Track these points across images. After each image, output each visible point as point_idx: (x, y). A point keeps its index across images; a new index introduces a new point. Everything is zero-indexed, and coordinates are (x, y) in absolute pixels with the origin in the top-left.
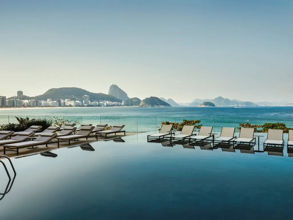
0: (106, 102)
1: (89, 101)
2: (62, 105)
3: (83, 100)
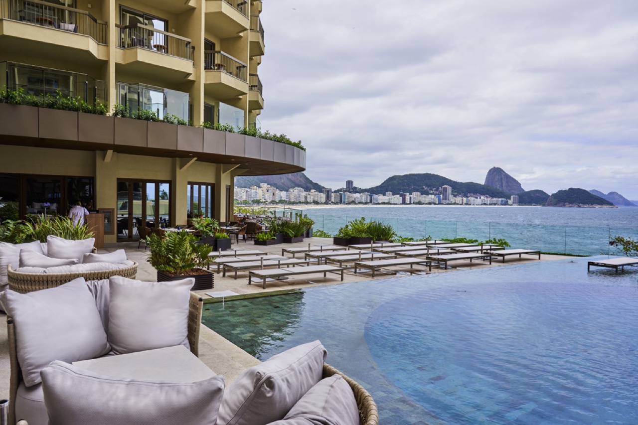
1: (451, 196)
2: (408, 201)
3: (441, 194)
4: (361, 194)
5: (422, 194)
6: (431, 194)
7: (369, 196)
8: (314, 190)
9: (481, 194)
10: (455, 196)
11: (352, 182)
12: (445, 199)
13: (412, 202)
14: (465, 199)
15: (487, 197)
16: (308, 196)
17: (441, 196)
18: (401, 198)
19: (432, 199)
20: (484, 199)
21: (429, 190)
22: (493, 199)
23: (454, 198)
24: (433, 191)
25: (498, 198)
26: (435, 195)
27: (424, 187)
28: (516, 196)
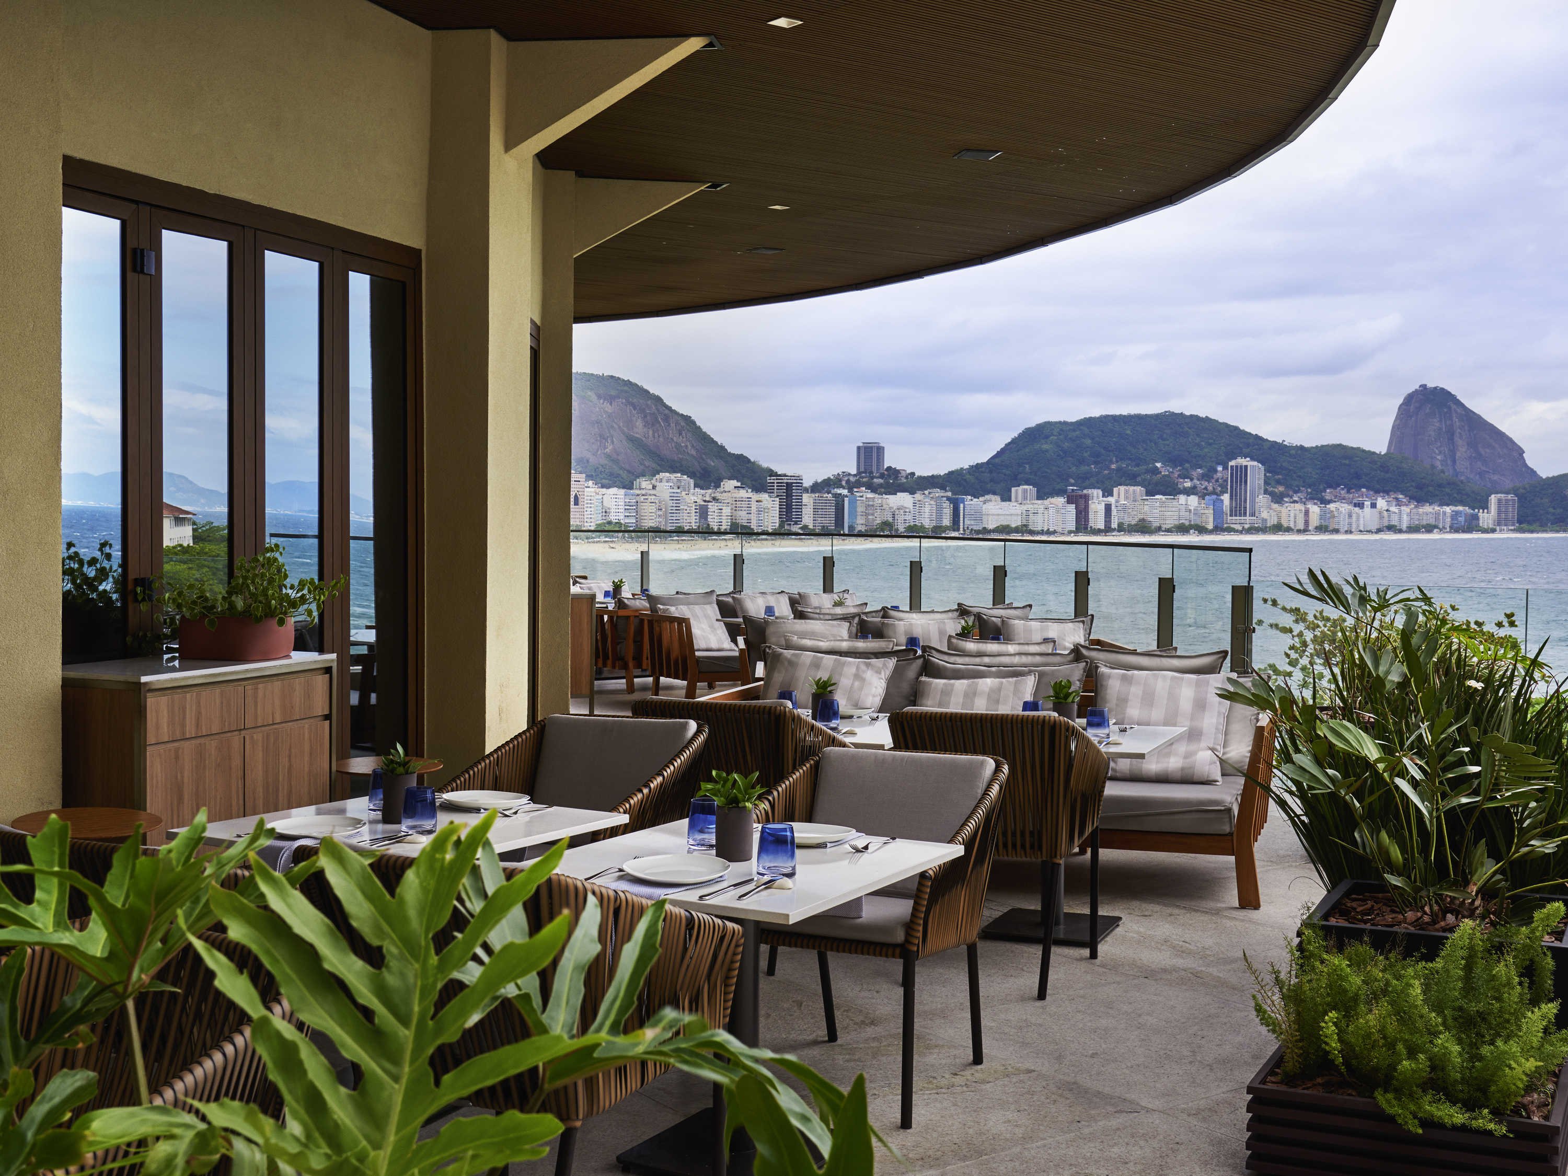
0: (1373, 505)
2: (1097, 521)
3: (1223, 492)
4: (918, 496)
5: (1150, 493)
6: (1188, 492)
7: (946, 504)
8: (735, 483)
9: (1377, 492)
10: (1278, 499)
11: (880, 450)
12: (1238, 510)
13: (1114, 525)
14: (1315, 510)
15: (1399, 503)
16: (712, 507)
17: (1226, 498)
18: (1072, 508)
19: (1190, 511)
20: (1387, 510)
21: (1179, 476)
22: (1421, 510)
23: (1275, 506)
24: (1192, 480)
25: (1441, 505)
26: (1202, 497)
27: (1159, 465)
28: (1510, 497)
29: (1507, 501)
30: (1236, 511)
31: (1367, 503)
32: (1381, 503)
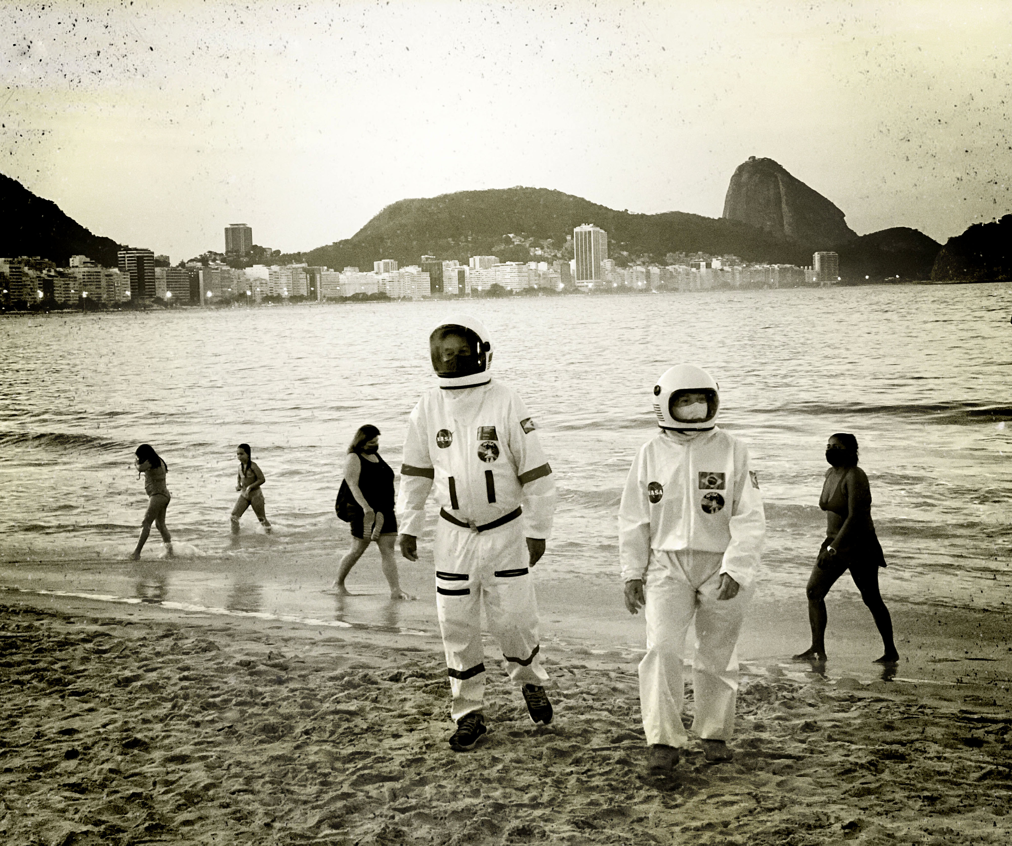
0: (708, 266)
1: (607, 264)
2: (451, 287)
3: (570, 259)
4: (275, 268)
5: (503, 261)
6: (538, 259)
7: (303, 275)
9: (713, 254)
10: (623, 263)
12: (584, 274)
13: (468, 290)
14: (655, 270)
15: (732, 264)
16: (58, 282)
17: (573, 264)
18: (426, 276)
19: (540, 276)
20: (722, 270)
21: (531, 246)
22: (752, 269)
23: (620, 270)
24: (542, 248)
25: (770, 263)
26: (550, 263)
27: (511, 235)
28: (831, 253)
29: (829, 257)
30: (582, 274)
31: (703, 264)
32: (716, 264)
